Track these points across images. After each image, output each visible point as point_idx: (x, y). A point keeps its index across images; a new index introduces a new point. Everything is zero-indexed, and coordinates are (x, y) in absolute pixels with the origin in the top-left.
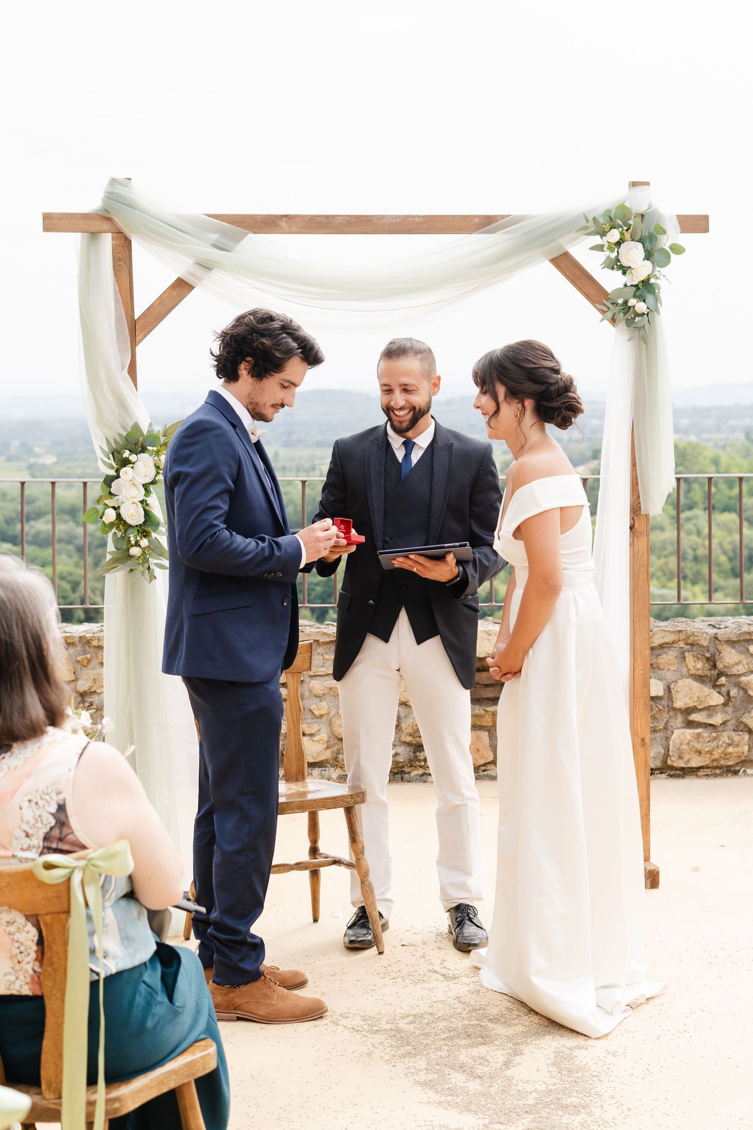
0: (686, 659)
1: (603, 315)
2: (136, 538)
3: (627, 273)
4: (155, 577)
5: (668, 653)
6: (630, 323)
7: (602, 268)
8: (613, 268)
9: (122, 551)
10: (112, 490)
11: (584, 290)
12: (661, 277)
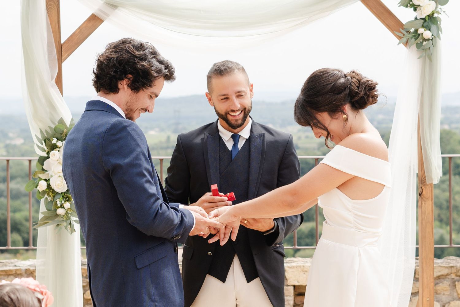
0: (457, 286)
1: (399, 40)
2: (62, 202)
3: (417, 10)
4: (74, 230)
5: (443, 282)
6: (419, 46)
7: (399, 6)
8: (407, 6)
9: (52, 211)
10: (44, 167)
11: (386, 22)
12: (442, 13)
